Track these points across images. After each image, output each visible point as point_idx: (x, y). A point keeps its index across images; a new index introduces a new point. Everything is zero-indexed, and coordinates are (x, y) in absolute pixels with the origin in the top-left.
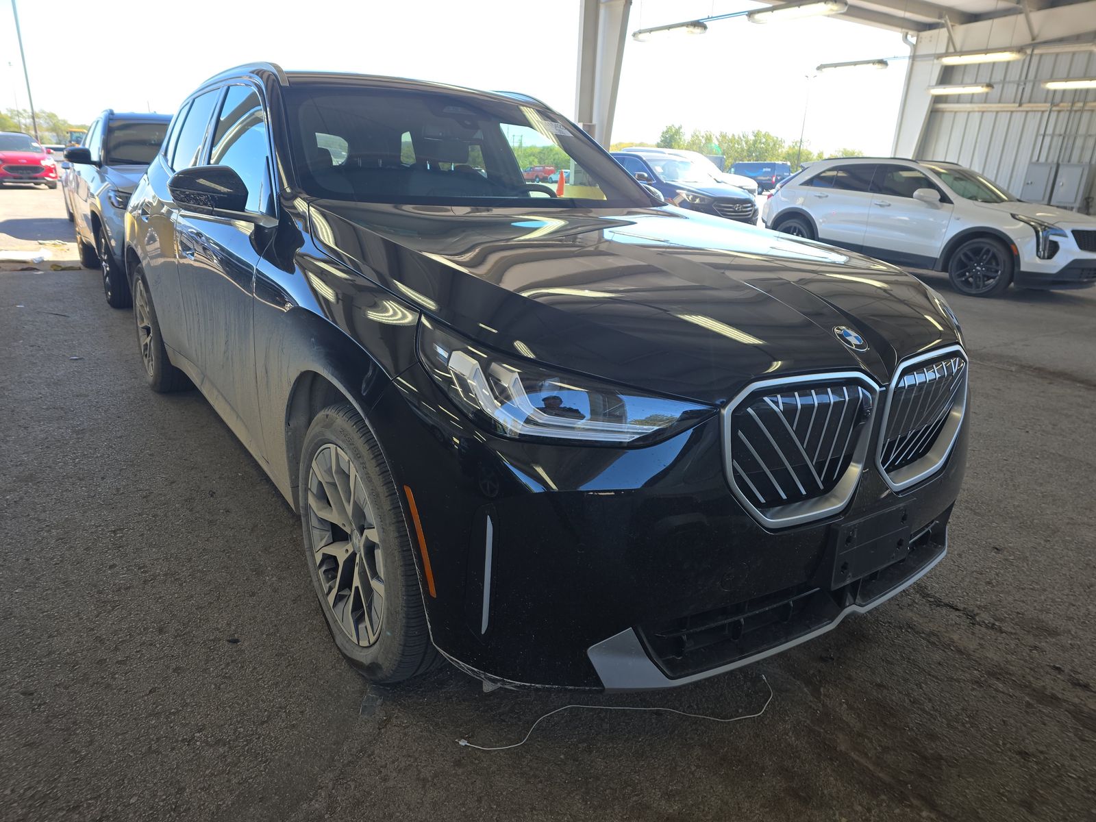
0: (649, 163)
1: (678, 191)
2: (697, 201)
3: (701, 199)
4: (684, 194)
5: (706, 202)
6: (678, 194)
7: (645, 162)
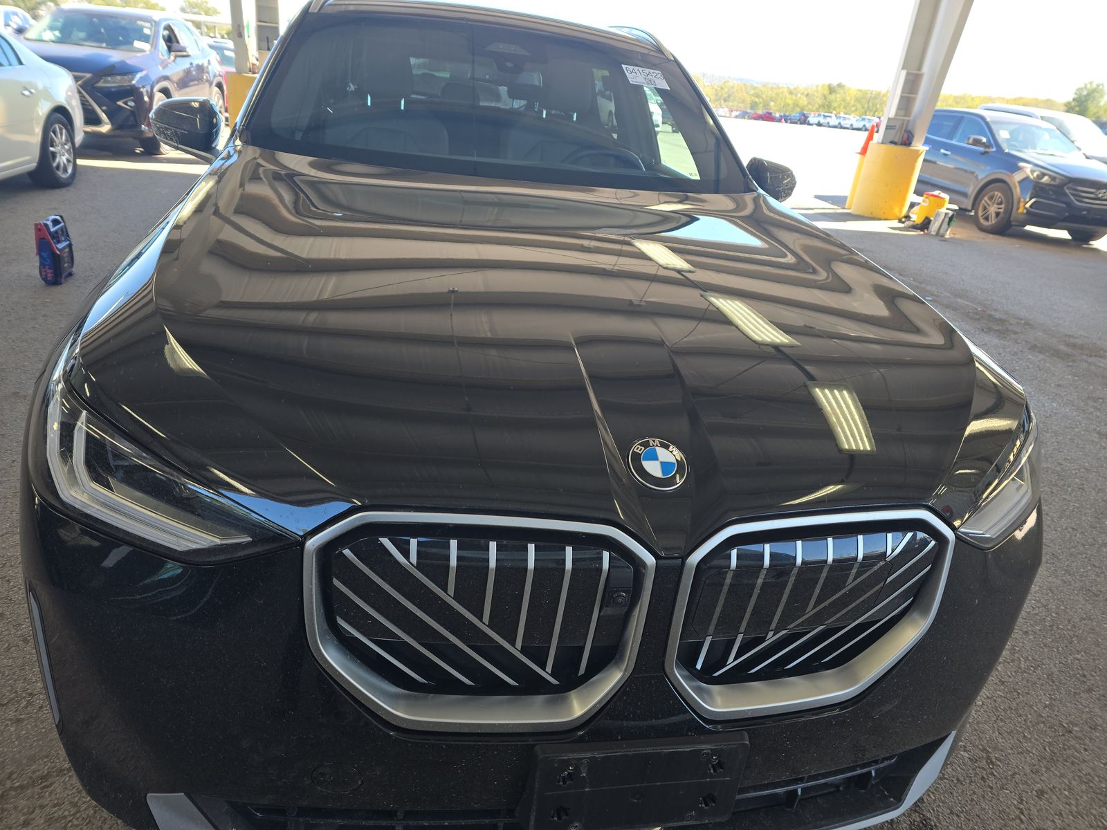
0: (993, 126)
1: (1021, 164)
2: (1045, 180)
3: (1053, 178)
4: (1028, 168)
5: (1057, 182)
6: (1020, 169)
7: (987, 124)
